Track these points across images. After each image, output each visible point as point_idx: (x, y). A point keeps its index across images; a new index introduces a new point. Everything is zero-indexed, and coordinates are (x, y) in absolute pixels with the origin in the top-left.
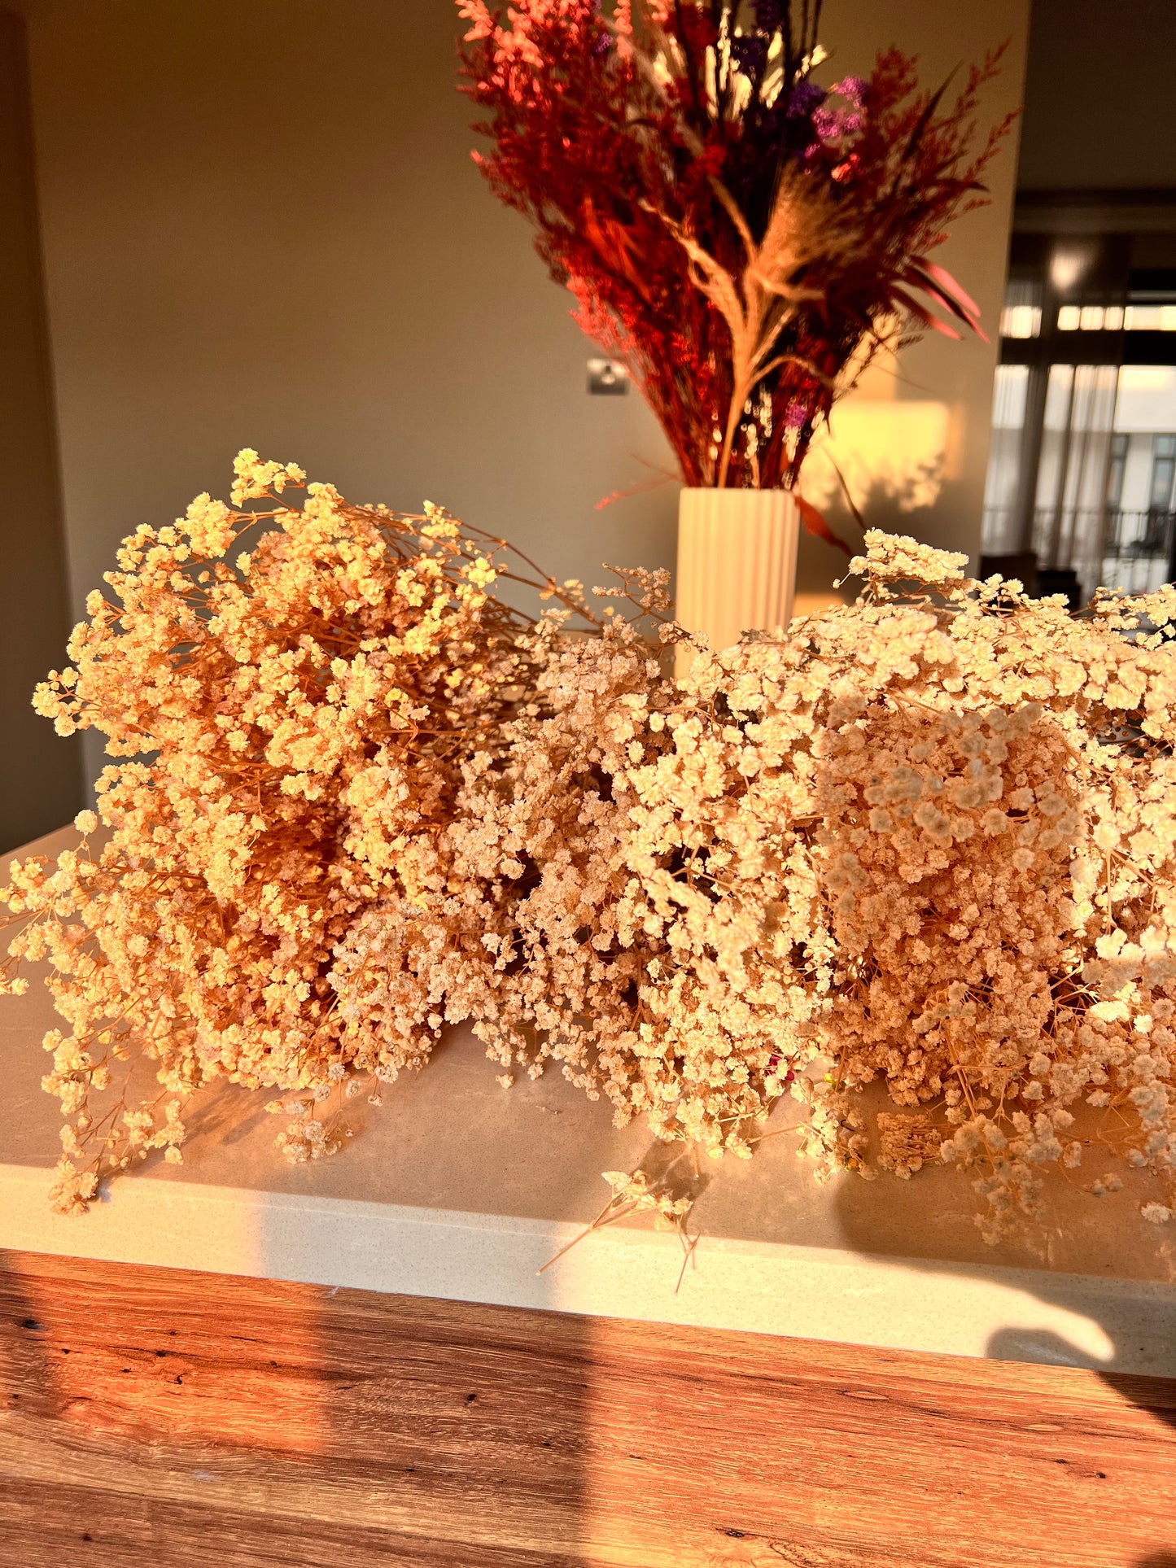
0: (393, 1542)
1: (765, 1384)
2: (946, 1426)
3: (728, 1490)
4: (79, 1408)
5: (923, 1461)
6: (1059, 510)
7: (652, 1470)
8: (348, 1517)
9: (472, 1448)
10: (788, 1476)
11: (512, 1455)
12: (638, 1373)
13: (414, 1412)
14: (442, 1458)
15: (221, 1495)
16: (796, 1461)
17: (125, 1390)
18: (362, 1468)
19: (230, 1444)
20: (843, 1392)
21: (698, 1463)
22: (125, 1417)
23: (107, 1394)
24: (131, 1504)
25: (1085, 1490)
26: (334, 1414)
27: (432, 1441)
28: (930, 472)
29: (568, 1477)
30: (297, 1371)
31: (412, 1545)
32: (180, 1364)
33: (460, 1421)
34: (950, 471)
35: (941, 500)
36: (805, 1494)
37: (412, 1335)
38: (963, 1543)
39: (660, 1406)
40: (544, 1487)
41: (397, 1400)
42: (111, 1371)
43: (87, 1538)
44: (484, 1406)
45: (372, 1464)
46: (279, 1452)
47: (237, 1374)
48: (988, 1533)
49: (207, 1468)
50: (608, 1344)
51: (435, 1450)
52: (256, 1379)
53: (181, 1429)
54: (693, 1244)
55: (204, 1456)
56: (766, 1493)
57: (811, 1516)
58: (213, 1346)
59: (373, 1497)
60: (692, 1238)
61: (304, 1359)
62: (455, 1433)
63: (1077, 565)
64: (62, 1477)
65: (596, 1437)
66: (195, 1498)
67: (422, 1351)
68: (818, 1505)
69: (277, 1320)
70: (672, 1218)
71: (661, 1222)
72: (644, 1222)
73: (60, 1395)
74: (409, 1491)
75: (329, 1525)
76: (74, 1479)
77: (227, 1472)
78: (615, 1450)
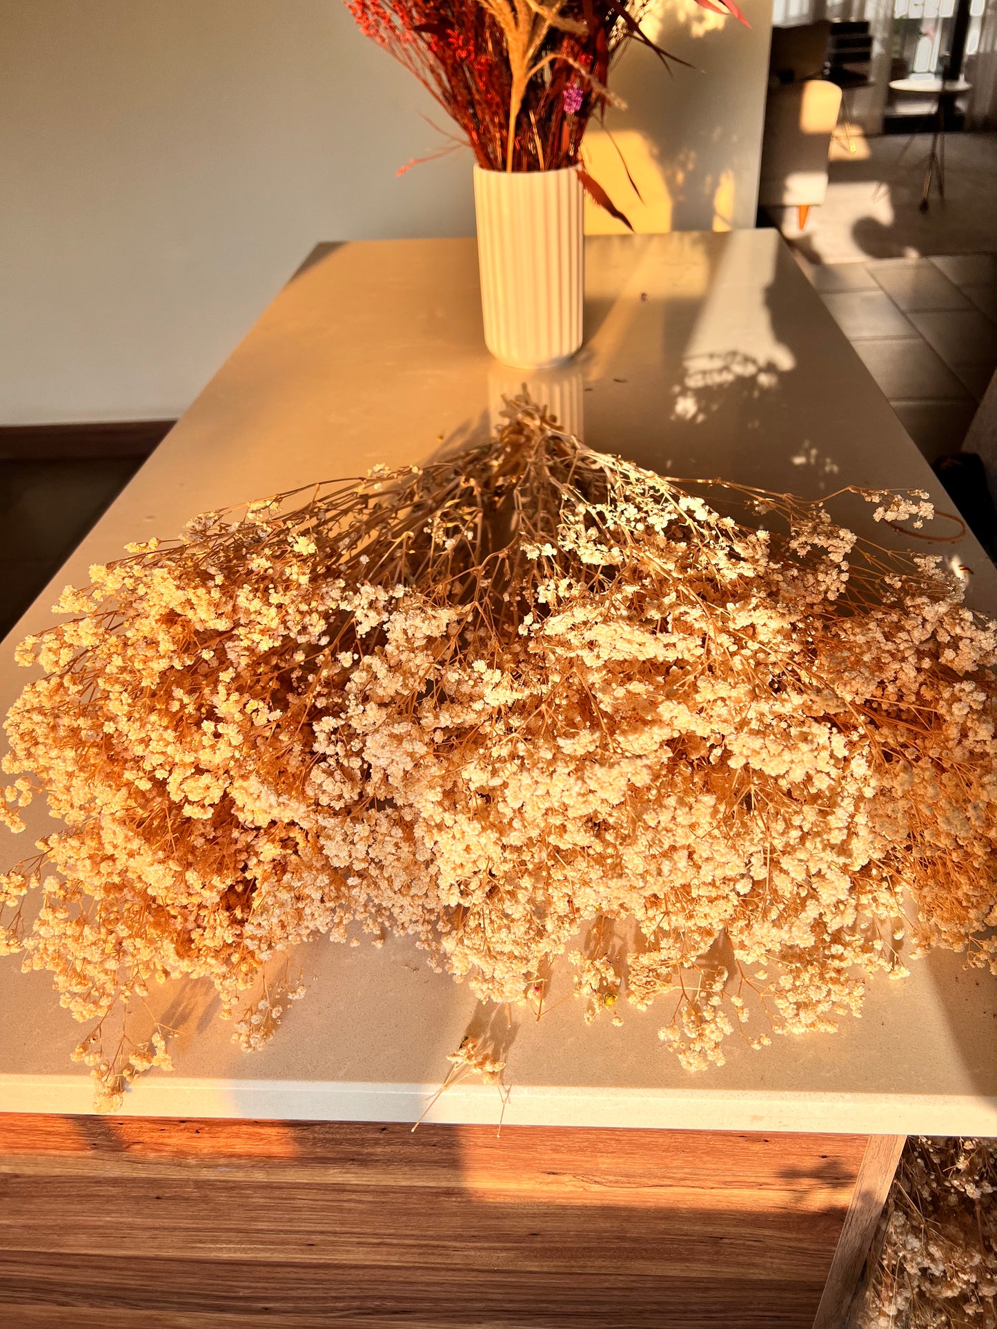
0: (348, 1188)
3: (546, 1157)
4: (137, 1147)
5: (661, 1140)
7: (499, 1152)
8: (318, 1180)
9: (388, 1149)
11: (413, 1150)
13: (349, 1137)
14: (371, 1154)
15: (239, 1176)
16: (586, 1144)
17: (164, 1137)
18: (324, 1161)
19: (240, 1156)
22: (167, 1148)
23: (154, 1140)
24: (185, 1183)
26: (299, 1139)
27: (363, 1147)
29: (450, 1157)
31: (362, 1188)
33: (379, 1139)
36: (592, 1156)
38: (686, 1170)
40: (436, 1162)
41: (338, 1133)
42: (153, 1130)
43: (158, 1198)
44: (391, 1132)
45: (329, 1159)
46: (269, 1157)
47: (234, 1128)
48: (701, 1165)
49: (227, 1166)
51: (366, 1151)
52: (247, 1129)
53: (205, 1151)
54: (508, 1092)
55: (222, 1161)
56: (569, 1157)
57: (597, 1164)
59: (332, 1171)
60: (507, 1087)
62: (376, 1144)
64: (135, 1175)
65: (463, 1141)
66: (222, 1178)
68: (600, 1160)
70: (493, 1073)
71: (486, 1079)
72: (476, 1081)
73: (124, 1142)
74: (354, 1168)
75: (307, 1184)
76: (144, 1176)
77: (239, 1167)
78: (476, 1145)
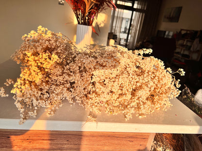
1: (101, 136)
2: (118, 138)
4: (16, 147)
6: (115, 27)
7: (88, 146)
10: (102, 145)
12: (87, 136)
13: (61, 143)
17: (22, 144)
19: (36, 149)
20: (109, 136)
21: (93, 145)
22: (22, 147)
23: (20, 145)
25: (131, 143)
26: (51, 144)
28: (103, 22)
29: (78, 148)
30: (46, 140)
32: (30, 140)
34: (105, 22)
35: (104, 26)
37: (61, 134)
39: (89, 139)
40: (75, 149)
41: (59, 142)
42: (20, 142)
45: (55, 149)
46: (43, 149)
50: (84, 134)
51: (63, 146)
52: (40, 141)
53: (30, 148)
56: (100, 147)
58: (35, 138)
60: (97, 122)
61: (47, 138)
62: (65, 144)
63: (117, 34)
67: (62, 136)
69: (44, 134)
70: (95, 120)
73: (13, 145)
78: (84, 144)
